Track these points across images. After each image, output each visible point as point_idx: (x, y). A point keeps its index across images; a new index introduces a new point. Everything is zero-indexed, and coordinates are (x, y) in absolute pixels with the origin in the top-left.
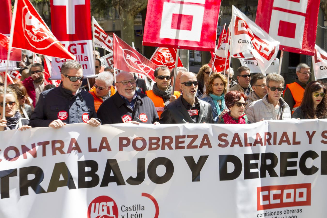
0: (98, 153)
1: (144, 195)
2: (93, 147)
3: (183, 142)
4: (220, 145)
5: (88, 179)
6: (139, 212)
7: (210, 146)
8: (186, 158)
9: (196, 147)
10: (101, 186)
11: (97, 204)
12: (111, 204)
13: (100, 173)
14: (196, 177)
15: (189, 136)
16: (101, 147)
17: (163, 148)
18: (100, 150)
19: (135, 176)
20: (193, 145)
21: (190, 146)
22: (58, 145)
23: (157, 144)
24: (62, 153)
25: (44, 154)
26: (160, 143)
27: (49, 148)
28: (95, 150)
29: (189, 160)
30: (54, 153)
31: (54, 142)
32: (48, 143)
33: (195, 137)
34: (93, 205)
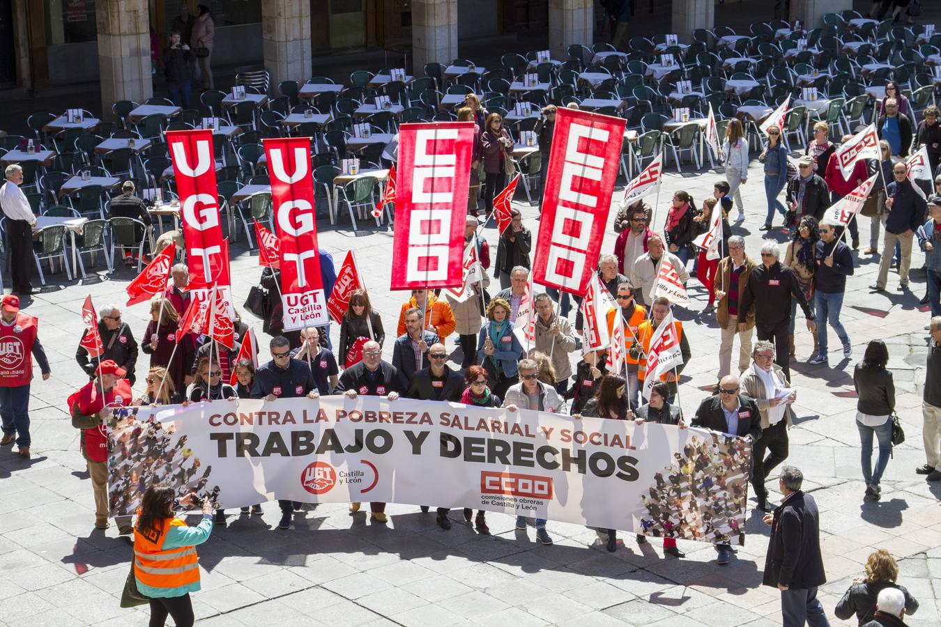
0: (314, 424)
1: (363, 462)
2: (308, 419)
3: (402, 418)
4: (442, 423)
5: (303, 448)
6: (358, 478)
7: (431, 423)
8: (405, 432)
9: (416, 423)
10: (317, 453)
11: (313, 469)
12: (328, 470)
13: (317, 442)
14: (417, 450)
15: (407, 414)
16: (318, 419)
17: (381, 421)
18: (317, 421)
19: (353, 444)
20: (413, 420)
21: (409, 421)
22: (274, 416)
23: (374, 417)
24: (278, 423)
25: (260, 423)
26: (377, 417)
27: (265, 418)
28: (312, 421)
29: (409, 434)
30: (270, 423)
31: (270, 414)
32: (264, 413)
33: (414, 415)
34: (308, 469)
